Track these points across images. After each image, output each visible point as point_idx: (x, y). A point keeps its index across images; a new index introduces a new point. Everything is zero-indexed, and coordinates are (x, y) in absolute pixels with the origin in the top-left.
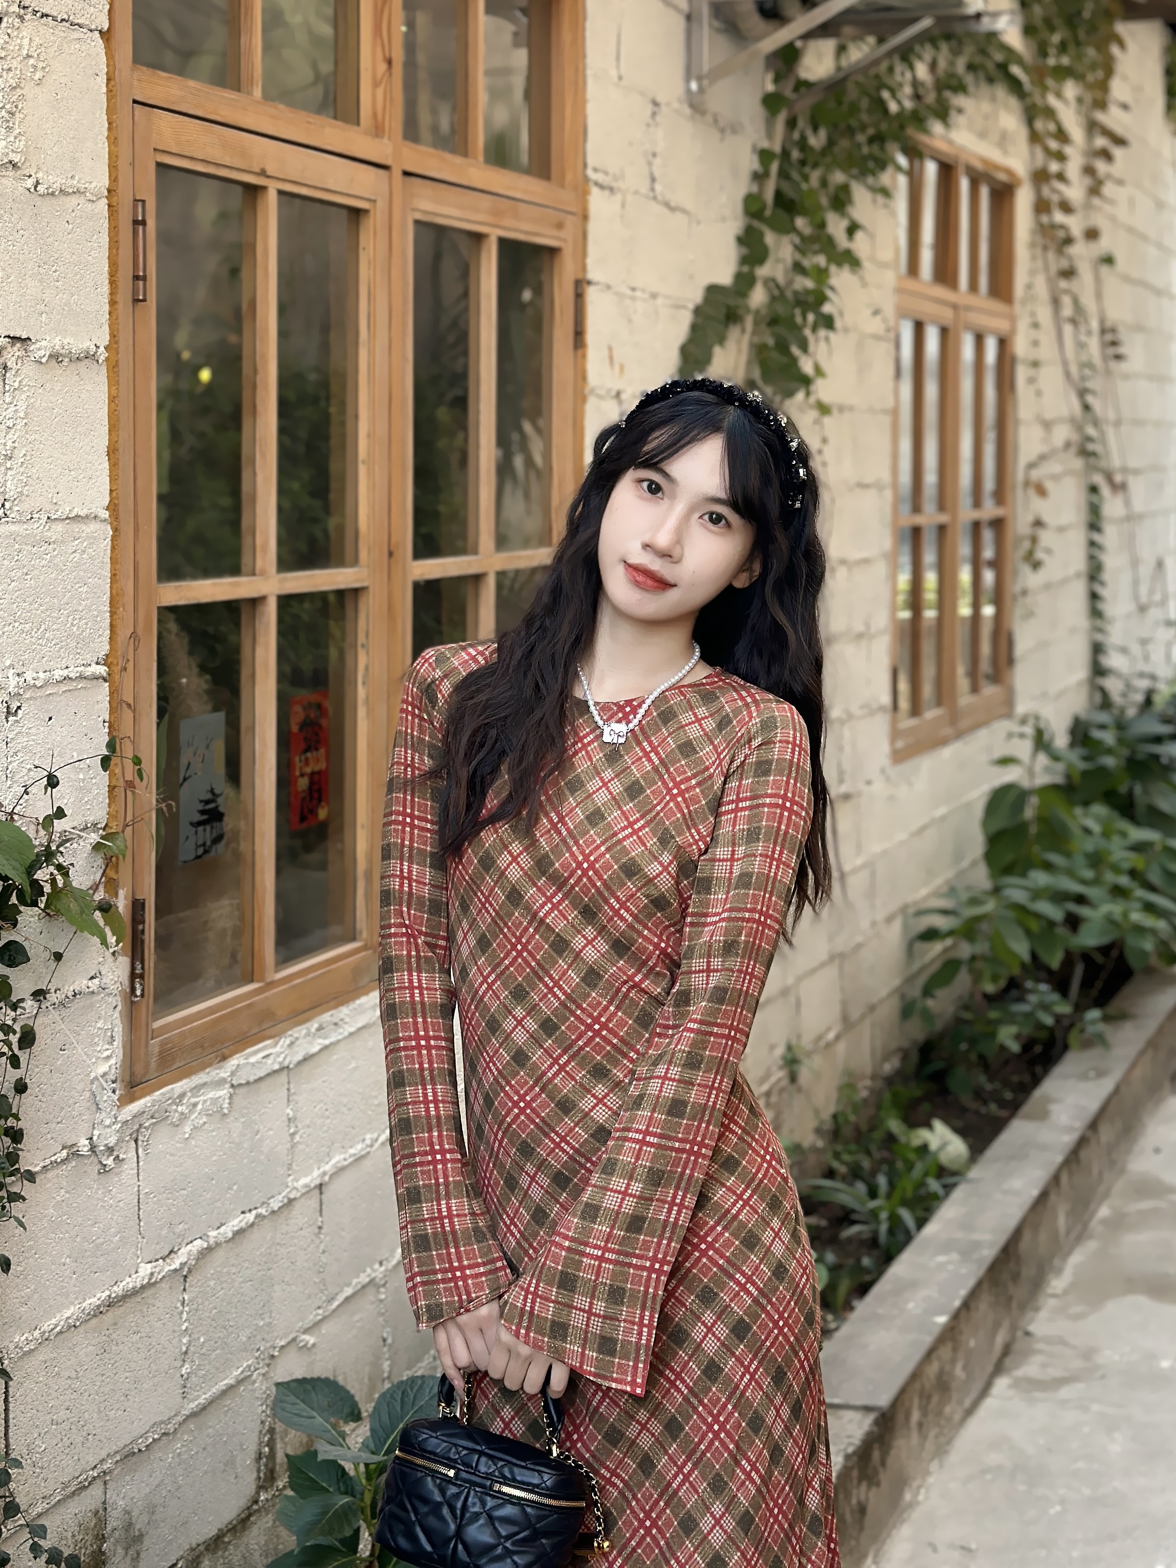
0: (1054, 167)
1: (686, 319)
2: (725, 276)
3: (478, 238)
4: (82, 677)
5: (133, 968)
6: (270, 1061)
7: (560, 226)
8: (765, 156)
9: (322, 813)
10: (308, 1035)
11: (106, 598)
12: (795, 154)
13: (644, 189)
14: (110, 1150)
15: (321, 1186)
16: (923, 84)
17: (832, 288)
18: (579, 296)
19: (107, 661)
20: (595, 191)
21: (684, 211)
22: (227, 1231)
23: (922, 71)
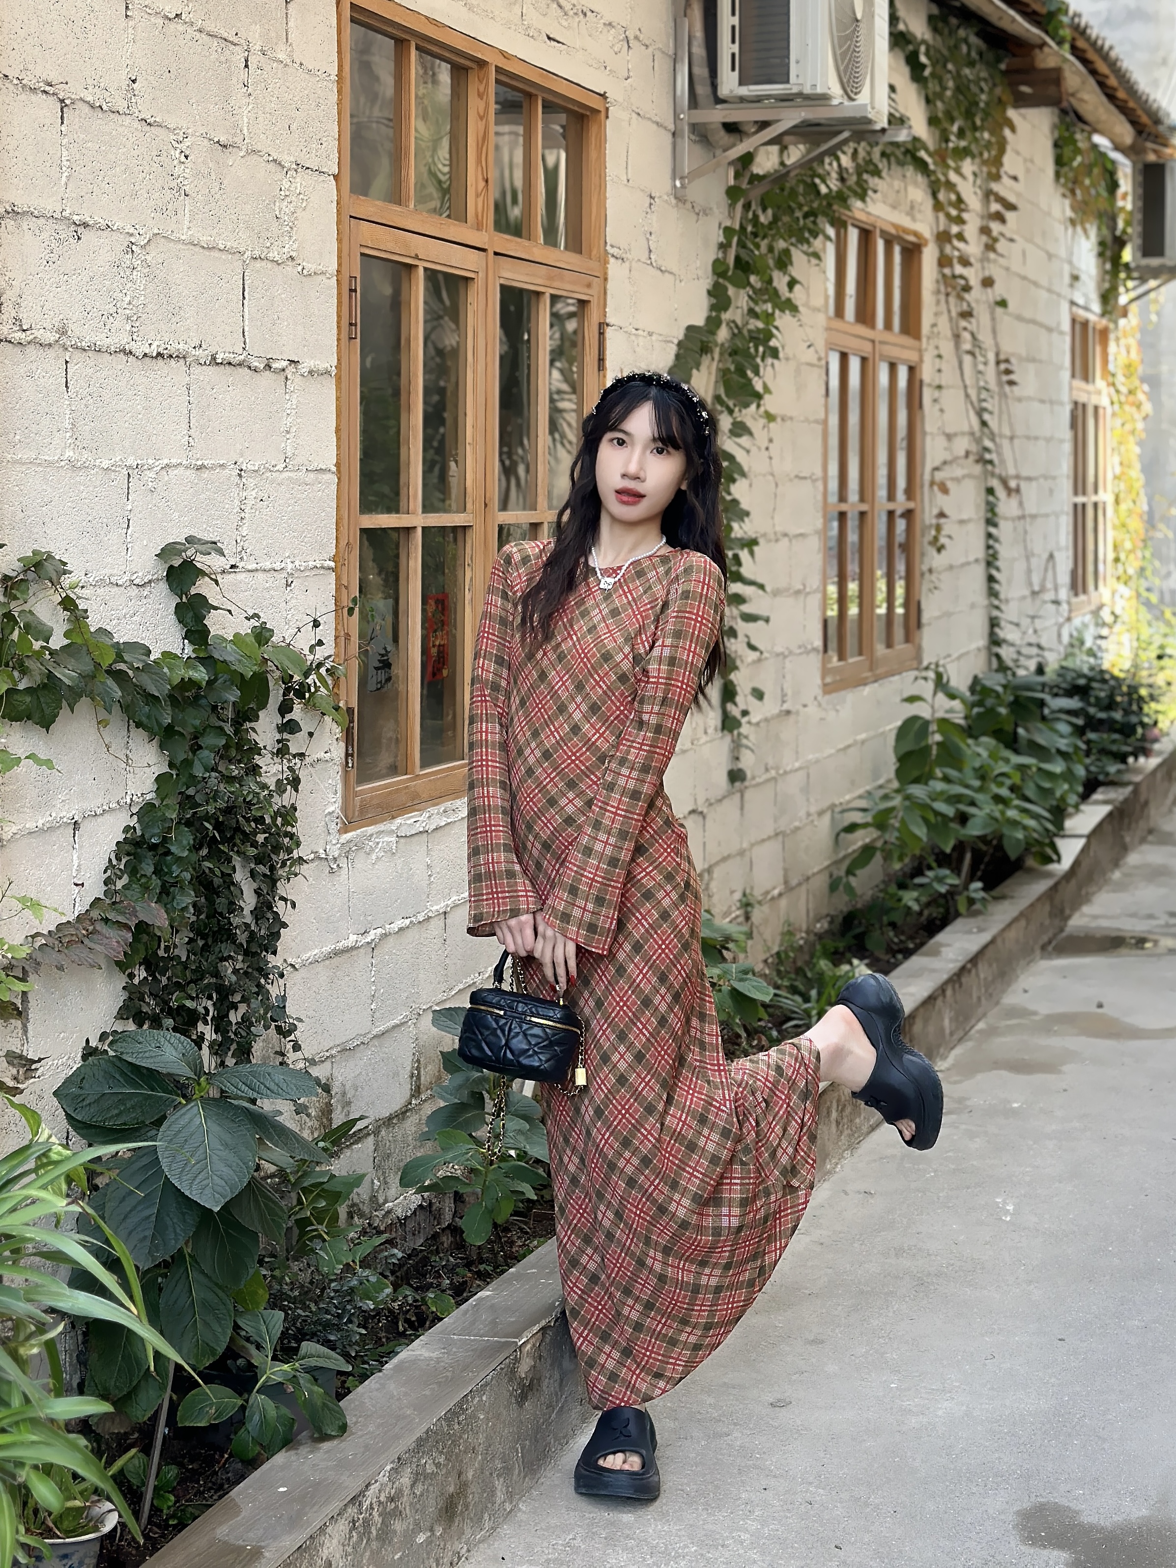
0: (955, 229)
1: (672, 350)
2: (699, 320)
3: (538, 294)
4: (322, 567)
5: (347, 750)
6: (418, 825)
7: (589, 286)
8: (728, 231)
9: (445, 673)
10: (438, 813)
11: (334, 520)
12: (750, 229)
13: (644, 257)
14: (335, 859)
15: (445, 913)
16: (847, 169)
17: (777, 328)
18: (601, 334)
19: (334, 559)
20: (612, 260)
21: (671, 273)
22: (395, 927)
23: (846, 161)
